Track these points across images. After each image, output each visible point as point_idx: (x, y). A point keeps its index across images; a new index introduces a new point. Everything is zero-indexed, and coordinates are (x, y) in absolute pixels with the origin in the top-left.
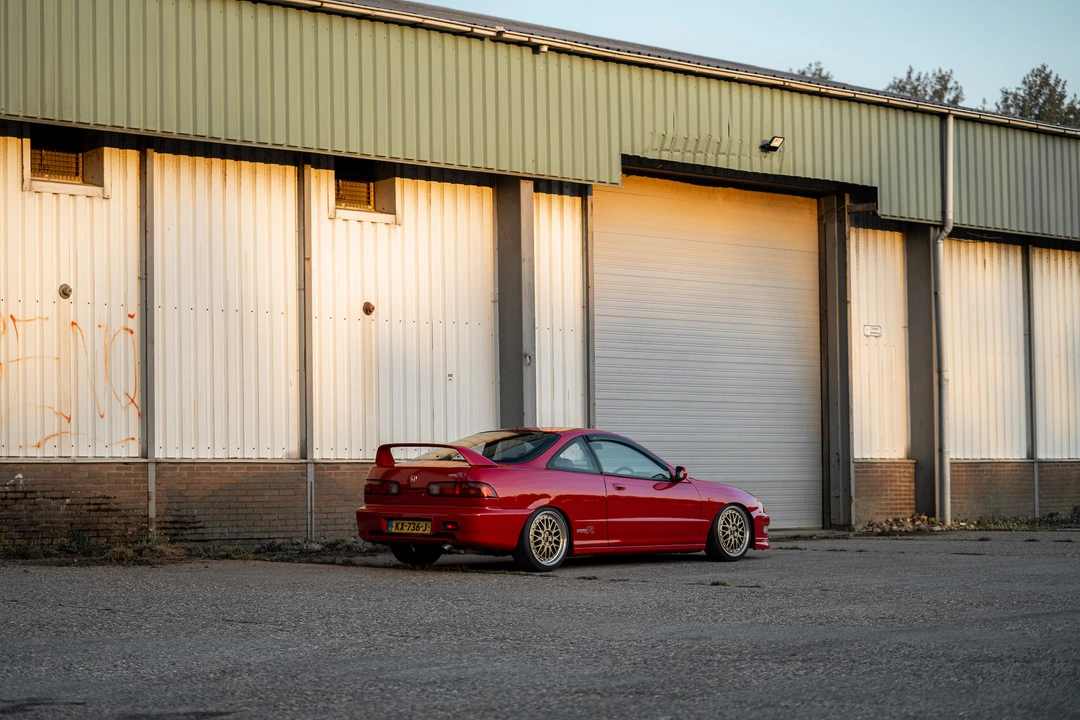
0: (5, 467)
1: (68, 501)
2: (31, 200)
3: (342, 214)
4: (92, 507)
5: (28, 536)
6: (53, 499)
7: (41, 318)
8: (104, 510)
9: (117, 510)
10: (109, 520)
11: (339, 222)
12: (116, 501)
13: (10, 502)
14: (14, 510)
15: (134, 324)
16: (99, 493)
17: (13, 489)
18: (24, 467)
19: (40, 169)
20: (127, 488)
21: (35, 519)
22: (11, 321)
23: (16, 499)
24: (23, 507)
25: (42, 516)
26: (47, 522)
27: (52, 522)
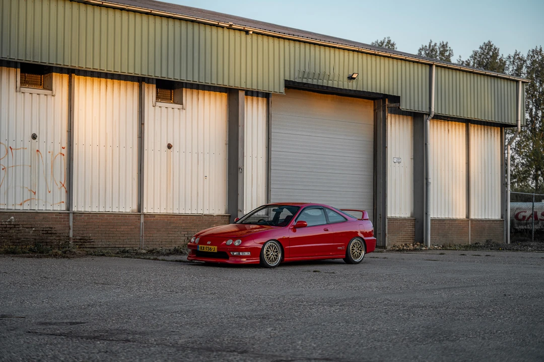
0: (6, 214)
1: (34, 229)
2: (20, 95)
3: (159, 104)
4: (44, 232)
5: (15, 244)
6: (27, 228)
7: (23, 148)
8: (49, 233)
9: (55, 233)
10: (52, 238)
11: (157, 108)
12: (55, 229)
13: (8, 229)
14: (9, 233)
15: (65, 152)
16: (47, 226)
17: (9, 223)
18: (14, 214)
19: (24, 83)
20: (60, 224)
21: (19, 237)
22: (10, 149)
23: (11, 228)
24: (14, 231)
25: (22, 236)
26: (24, 238)
27: (26, 238)
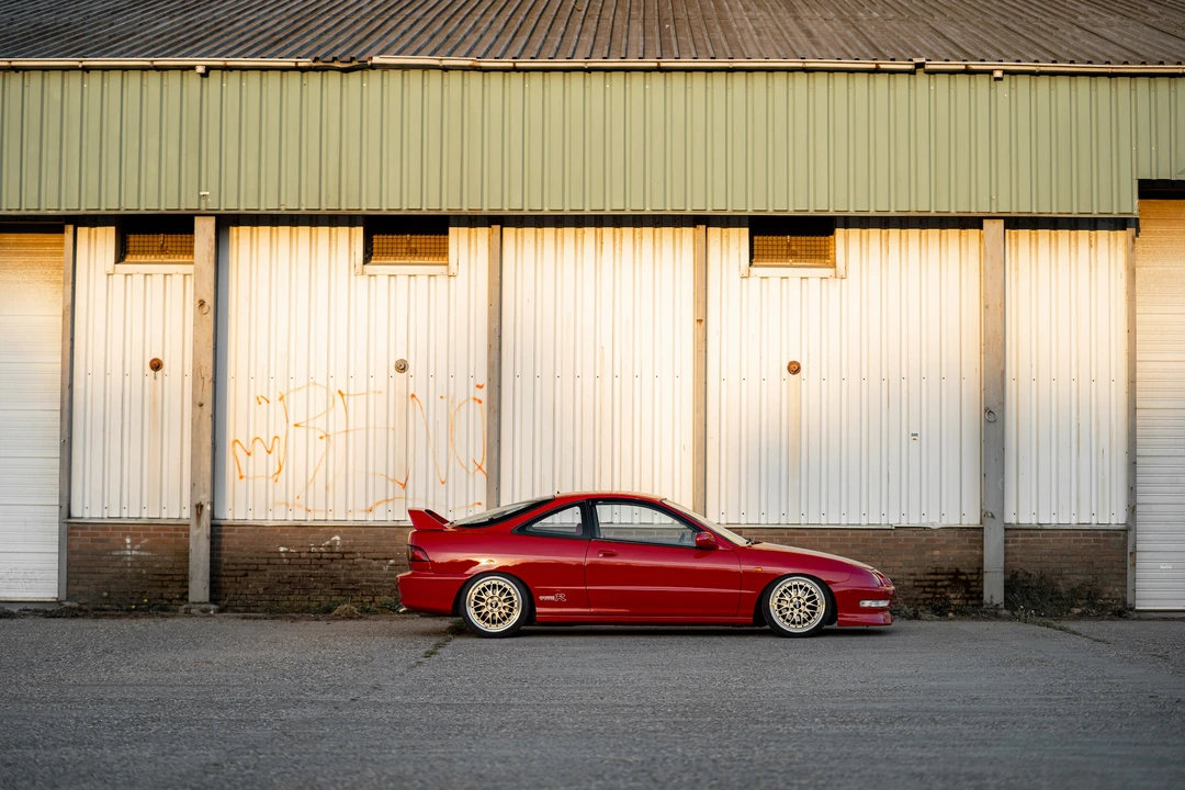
0: (321, 530)
1: (392, 561)
2: (362, 280)
3: (758, 271)
5: (346, 592)
6: (375, 559)
7: (375, 392)
11: (755, 280)
13: (326, 562)
14: (330, 569)
15: (483, 394)
17: (329, 550)
18: (341, 530)
21: (354, 577)
22: (338, 397)
23: (332, 559)
24: (340, 566)
25: (362, 576)
26: (367, 582)
27: (375, 582)
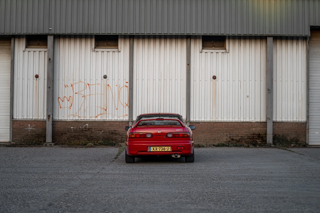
0: (83, 122)
1: (102, 131)
2: (94, 53)
3: (204, 51)
4: (110, 133)
5: (90, 140)
6: (98, 130)
7: (98, 84)
8: (114, 134)
9: (119, 134)
10: (116, 136)
11: (203, 53)
12: (118, 131)
13: (84, 131)
14: (85, 133)
15: (128, 85)
16: (113, 129)
17: (85, 128)
18: (88, 122)
20: (122, 128)
21: (92, 136)
22: (88, 85)
23: (86, 130)
24: (88, 132)
25: (94, 135)
26: (96, 137)
27: (97, 137)
